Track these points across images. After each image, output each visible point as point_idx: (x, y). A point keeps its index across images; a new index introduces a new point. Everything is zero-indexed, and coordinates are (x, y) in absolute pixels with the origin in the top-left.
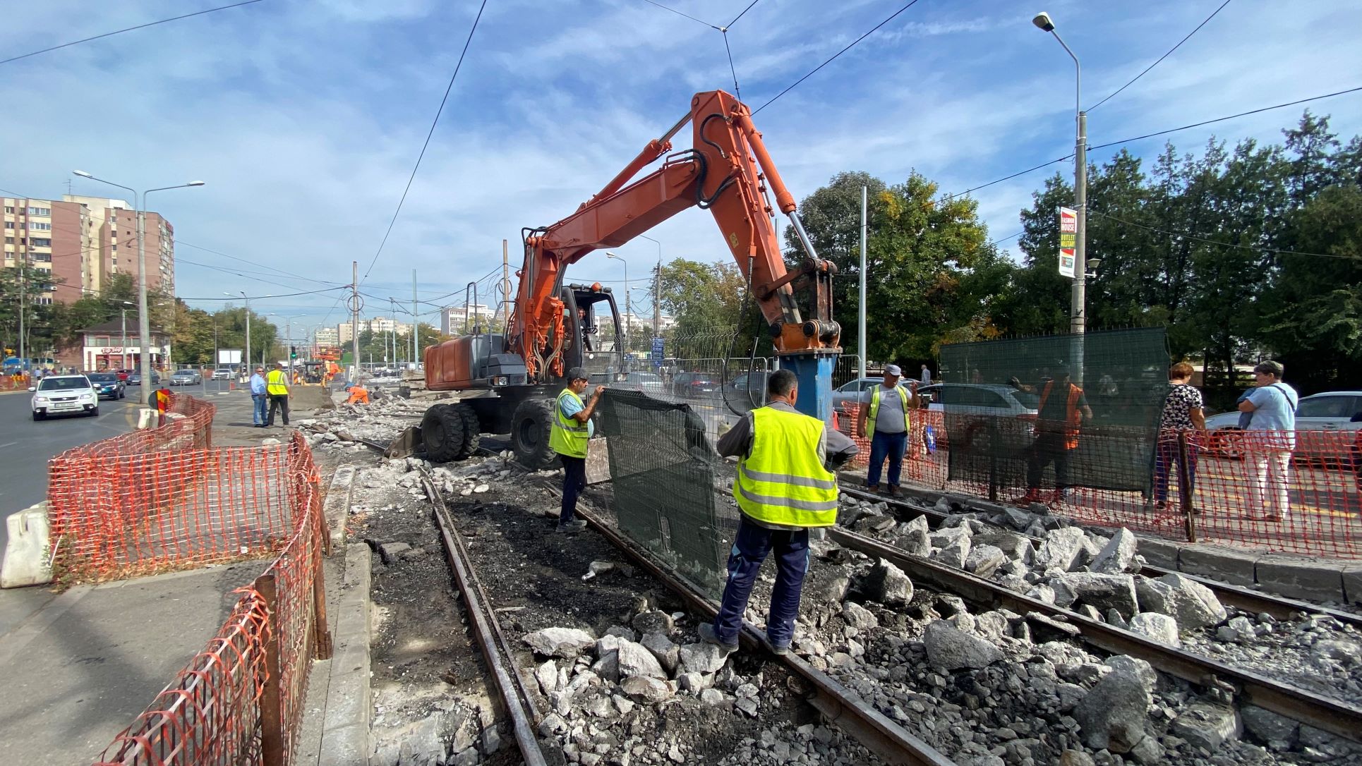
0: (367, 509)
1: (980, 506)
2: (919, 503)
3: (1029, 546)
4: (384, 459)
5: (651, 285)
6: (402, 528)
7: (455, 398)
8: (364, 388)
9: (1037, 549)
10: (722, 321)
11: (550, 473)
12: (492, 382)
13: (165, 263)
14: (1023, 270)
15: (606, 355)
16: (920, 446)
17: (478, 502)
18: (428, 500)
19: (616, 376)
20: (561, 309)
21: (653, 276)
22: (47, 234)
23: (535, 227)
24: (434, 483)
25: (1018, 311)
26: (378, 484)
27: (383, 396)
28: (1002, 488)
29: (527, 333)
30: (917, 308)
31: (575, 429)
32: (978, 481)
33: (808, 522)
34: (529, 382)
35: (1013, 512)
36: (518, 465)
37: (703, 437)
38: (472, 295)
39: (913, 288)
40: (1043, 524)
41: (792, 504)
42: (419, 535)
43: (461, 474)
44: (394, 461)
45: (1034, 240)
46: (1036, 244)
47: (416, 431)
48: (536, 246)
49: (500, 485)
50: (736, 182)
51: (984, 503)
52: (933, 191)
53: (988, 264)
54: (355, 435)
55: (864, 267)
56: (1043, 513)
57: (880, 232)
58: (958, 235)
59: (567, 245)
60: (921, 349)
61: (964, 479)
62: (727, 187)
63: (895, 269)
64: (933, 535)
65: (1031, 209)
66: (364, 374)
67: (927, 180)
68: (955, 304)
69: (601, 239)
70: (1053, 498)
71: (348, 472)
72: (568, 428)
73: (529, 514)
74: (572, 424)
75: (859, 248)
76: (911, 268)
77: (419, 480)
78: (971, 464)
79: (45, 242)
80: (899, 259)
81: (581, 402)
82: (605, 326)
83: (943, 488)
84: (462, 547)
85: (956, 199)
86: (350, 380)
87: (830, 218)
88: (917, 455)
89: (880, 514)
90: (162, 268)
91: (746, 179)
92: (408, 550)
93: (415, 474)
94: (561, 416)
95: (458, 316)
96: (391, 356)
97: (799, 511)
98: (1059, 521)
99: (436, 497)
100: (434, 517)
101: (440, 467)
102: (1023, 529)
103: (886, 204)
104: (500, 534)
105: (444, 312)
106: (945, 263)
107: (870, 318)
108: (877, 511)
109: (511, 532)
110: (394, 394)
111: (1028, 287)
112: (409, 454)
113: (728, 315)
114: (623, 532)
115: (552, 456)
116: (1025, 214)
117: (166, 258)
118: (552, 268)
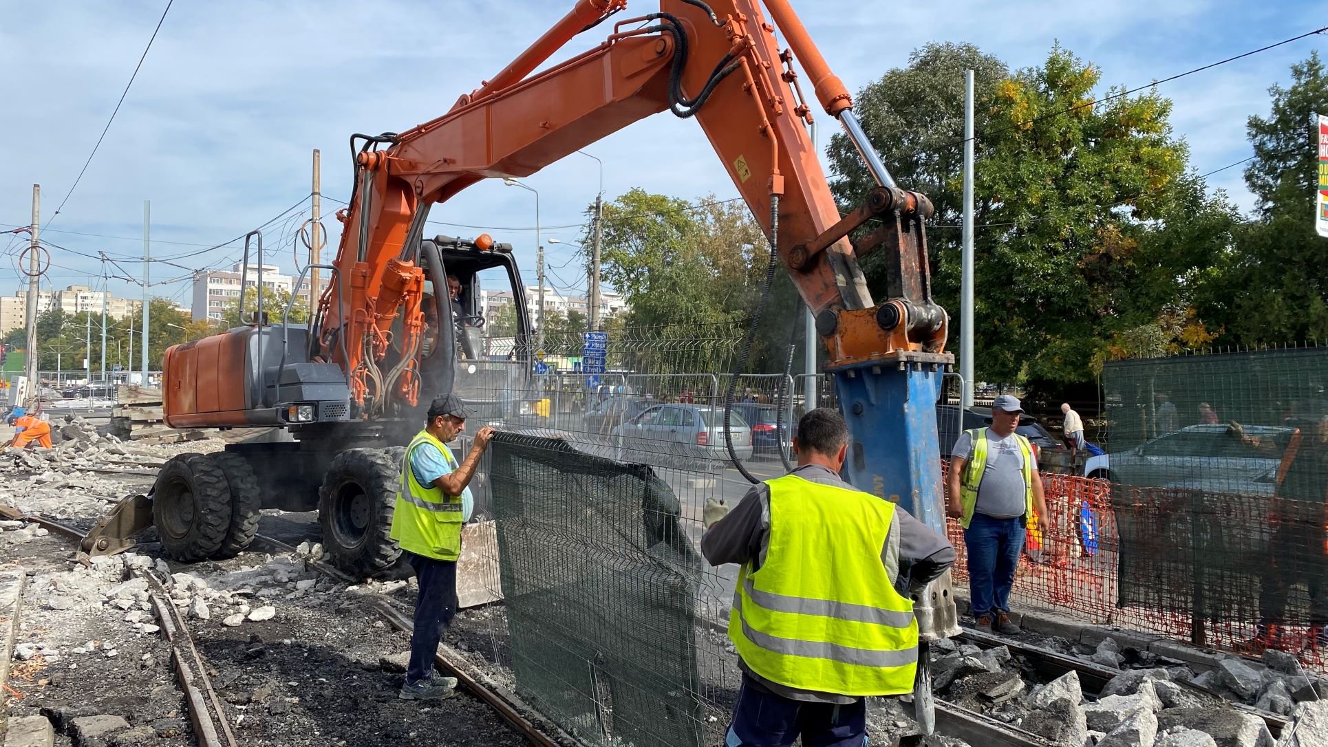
0: (46, 651)
1: (1175, 654)
2: (1066, 648)
3: (1262, 732)
4: (81, 555)
5: (583, 236)
6: (112, 687)
7: (215, 442)
8: (45, 418)
9: (1277, 736)
10: (712, 304)
11: (391, 586)
12: (286, 414)
14: (1252, 225)
15: (498, 367)
16: (1068, 541)
17: (254, 639)
18: (162, 634)
19: (516, 405)
20: (418, 282)
21: (587, 220)
23: (373, 134)
24: (173, 602)
25: (1243, 298)
26: (67, 602)
27: (79, 435)
28: (1214, 622)
29: (354, 325)
30: (1064, 289)
31: (438, 507)
32: (1172, 609)
33: (866, 689)
34: (352, 416)
35: (1235, 667)
36: (330, 570)
37: (675, 526)
38: (253, 248)
39: (1056, 253)
40: (1287, 689)
41: (837, 653)
42: (144, 700)
43: (223, 585)
44: (99, 560)
45: (1271, 171)
46: (1276, 179)
47: (142, 504)
48: (376, 167)
49: (296, 611)
50: (740, 65)
51: (1183, 649)
52: (1091, 82)
53: (1190, 212)
54: (26, 508)
55: (971, 213)
56: (1288, 669)
57: (998, 152)
58: (1136, 159)
59: (431, 169)
60: (1073, 363)
61: (1147, 605)
62: (724, 76)
63: (1025, 218)
64: (1091, 707)
65: (1267, 116)
66: (46, 391)
67: (1081, 61)
68: (1130, 280)
69: (494, 161)
70: (1305, 641)
71: (14, 579)
72: (424, 505)
73: (350, 663)
74: (433, 497)
75: (961, 180)
76: (1054, 216)
77: (145, 596)
78: (1159, 577)
80: (1033, 200)
81: (451, 456)
82: (496, 309)
83: (1109, 621)
84: (225, 723)
85: (1134, 96)
86: (19, 403)
87: (910, 124)
88: (1063, 560)
89: (995, 668)
91: (758, 58)
92: (123, 729)
93: (138, 585)
94: (411, 479)
95: (225, 286)
96: (96, 359)
97: (849, 668)
98: (1316, 685)
99: (178, 627)
100: (173, 667)
101: (185, 571)
102: (1253, 699)
103: (1009, 101)
104: (296, 700)
105: (199, 278)
106: (1114, 210)
107: (981, 305)
108: (990, 662)
109: (317, 697)
110: (100, 431)
111: (1261, 256)
112: (128, 545)
113: (725, 295)
114: (523, 699)
115: (394, 556)
116: (1257, 126)
118: (404, 209)
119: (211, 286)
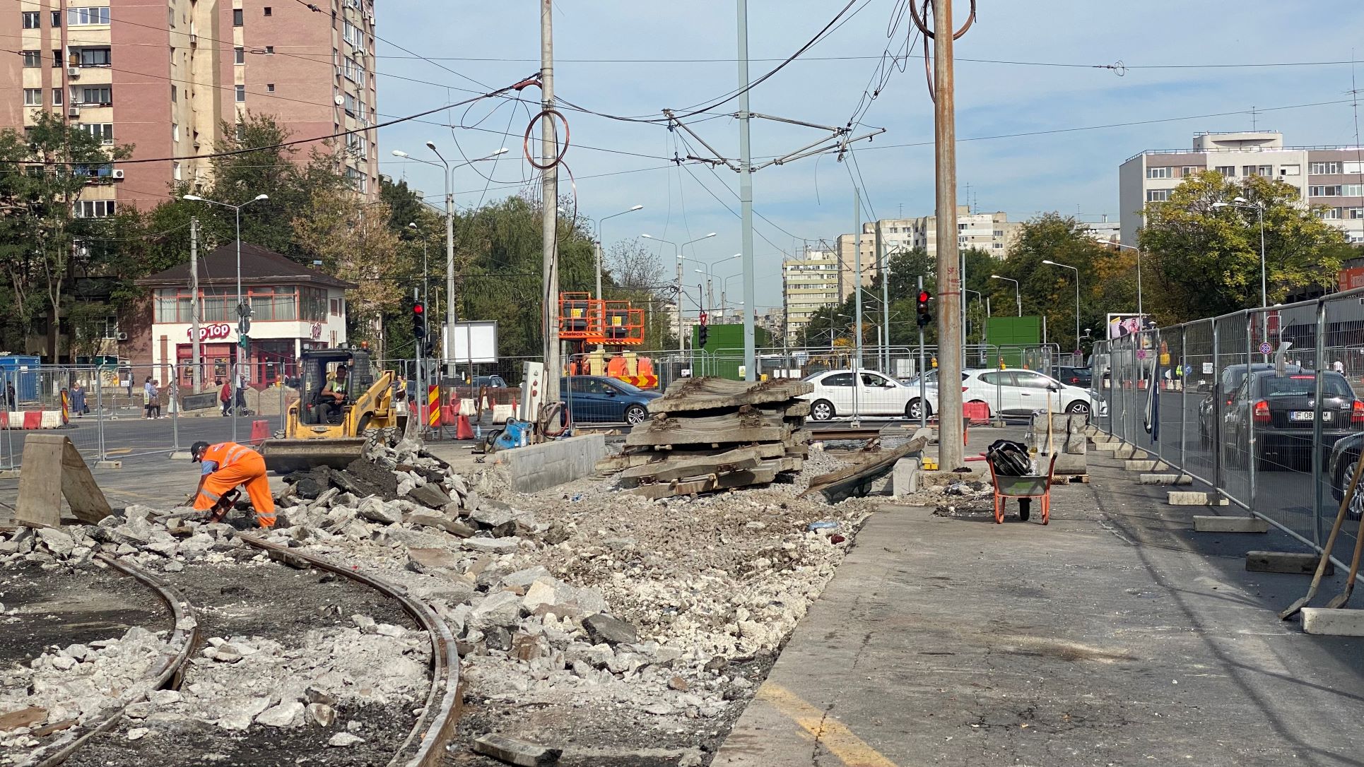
13: (350, 88)
22: (98, 35)
79: (100, 56)
90: (340, 99)
117: (352, 74)
119: (1149, 184)
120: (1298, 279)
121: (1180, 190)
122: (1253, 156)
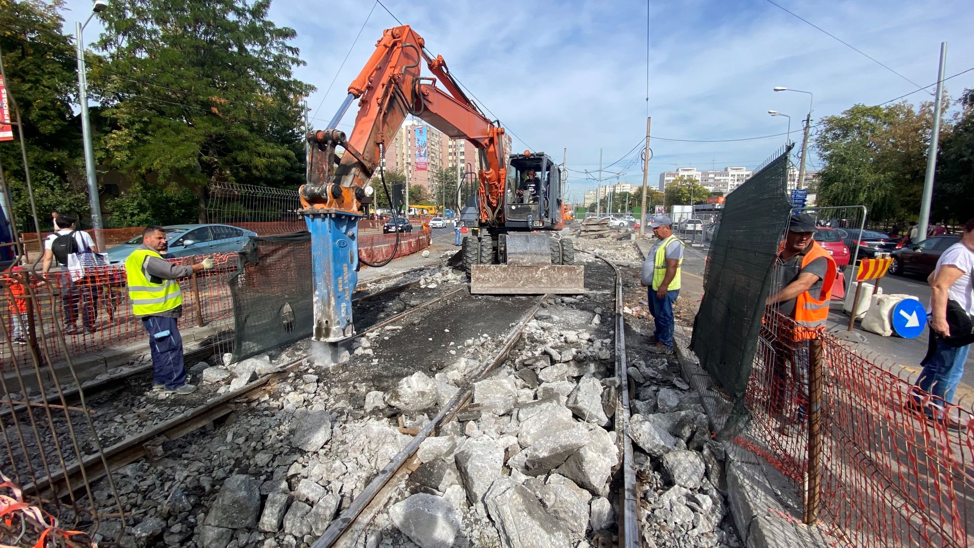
95: (671, 178)
119: (666, 178)
120: (698, 200)
121: (674, 181)
122: (689, 173)
